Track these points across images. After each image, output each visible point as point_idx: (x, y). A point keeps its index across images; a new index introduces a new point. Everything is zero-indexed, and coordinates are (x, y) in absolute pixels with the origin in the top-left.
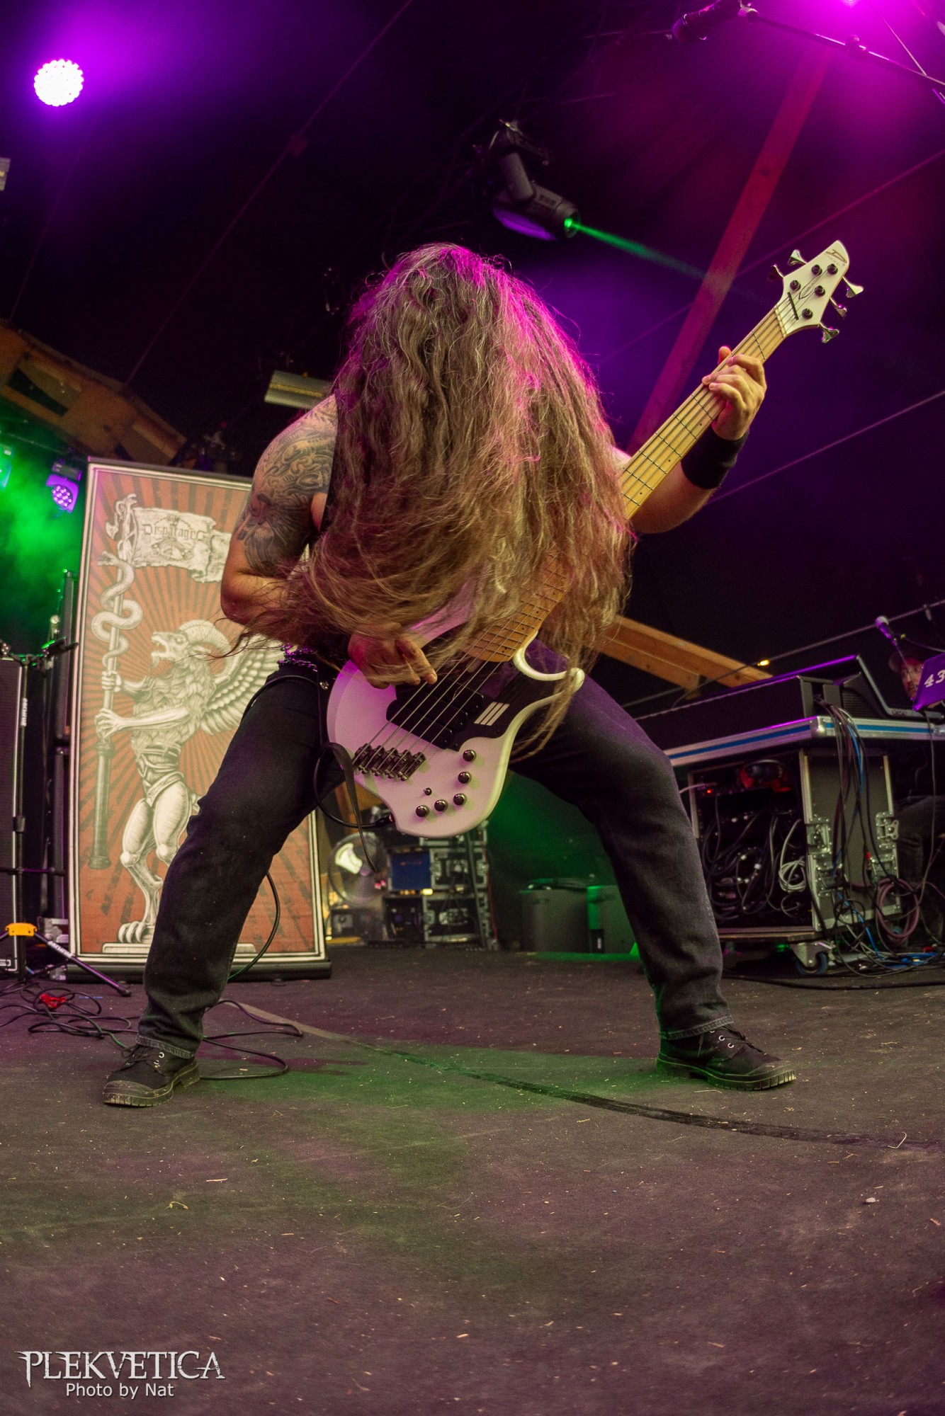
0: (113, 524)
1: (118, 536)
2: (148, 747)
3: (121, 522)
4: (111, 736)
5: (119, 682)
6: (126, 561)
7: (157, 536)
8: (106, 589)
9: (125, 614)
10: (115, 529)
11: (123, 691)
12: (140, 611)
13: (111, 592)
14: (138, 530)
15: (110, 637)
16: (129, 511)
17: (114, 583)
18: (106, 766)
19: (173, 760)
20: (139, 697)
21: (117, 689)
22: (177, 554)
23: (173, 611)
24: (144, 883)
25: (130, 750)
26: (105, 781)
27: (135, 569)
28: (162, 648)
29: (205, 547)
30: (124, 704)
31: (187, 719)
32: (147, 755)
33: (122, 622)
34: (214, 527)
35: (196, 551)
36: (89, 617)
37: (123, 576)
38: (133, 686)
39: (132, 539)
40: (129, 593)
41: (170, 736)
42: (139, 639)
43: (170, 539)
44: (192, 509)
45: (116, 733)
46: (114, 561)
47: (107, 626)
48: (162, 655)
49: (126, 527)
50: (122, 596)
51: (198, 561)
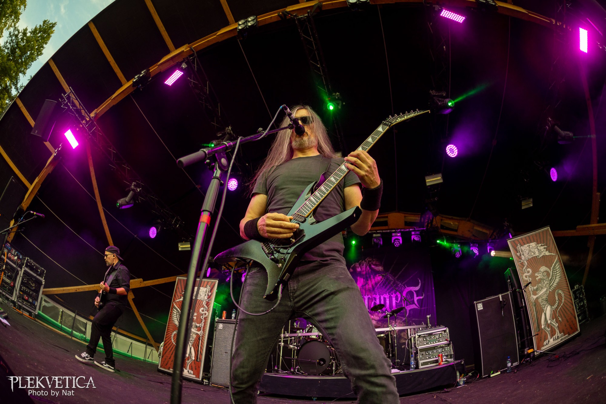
0: (518, 253)
1: (520, 255)
2: (542, 300)
3: (519, 251)
4: (534, 301)
5: (532, 288)
6: (524, 260)
7: (527, 251)
8: (523, 268)
9: (528, 272)
11: (534, 290)
12: (531, 270)
13: (524, 269)
14: (523, 252)
15: (527, 279)
16: (520, 248)
17: (524, 266)
18: (535, 308)
19: (546, 301)
20: (537, 290)
21: (532, 290)
22: (533, 254)
23: (537, 267)
24: (547, 331)
25: (539, 302)
26: (536, 311)
27: (526, 261)
28: (538, 277)
29: (537, 249)
30: (535, 292)
31: (547, 290)
32: (542, 302)
33: (528, 274)
34: (537, 244)
35: (536, 251)
36: (522, 276)
37: (525, 264)
38: (535, 288)
40: (527, 267)
41: (545, 295)
42: (533, 276)
43: (530, 251)
44: (531, 242)
45: (535, 300)
46: (522, 261)
47: (526, 276)
48: (538, 278)
49: (521, 252)
50: (526, 268)
51: (537, 253)
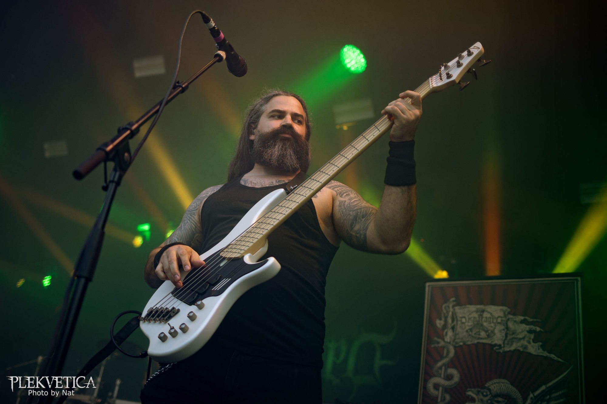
0: (440, 319)
1: (445, 327)
3: (446, 318)
6: (450, 343)
7: (470, 324)
8: (437, 362)
9: (449, 378)
10: (442, 322)
12: (459, 376)
13: (440, 364)
14: (457, 321)
15: (439, 394)
16: (451, 309)
17: (442, 358)
22: (483, 334)
23: (481, 373)
27: (455, 347)
29: (503, 327)
33: (446, 383)
34: (509, 313)
35: (496, 331)
37: (448, 352)
39: (453, 328)
44: (493, 303)
46: (442, 343)
47: (436, 386)
49: (450, 320)
50: (447, 366)
51: (498, 338)
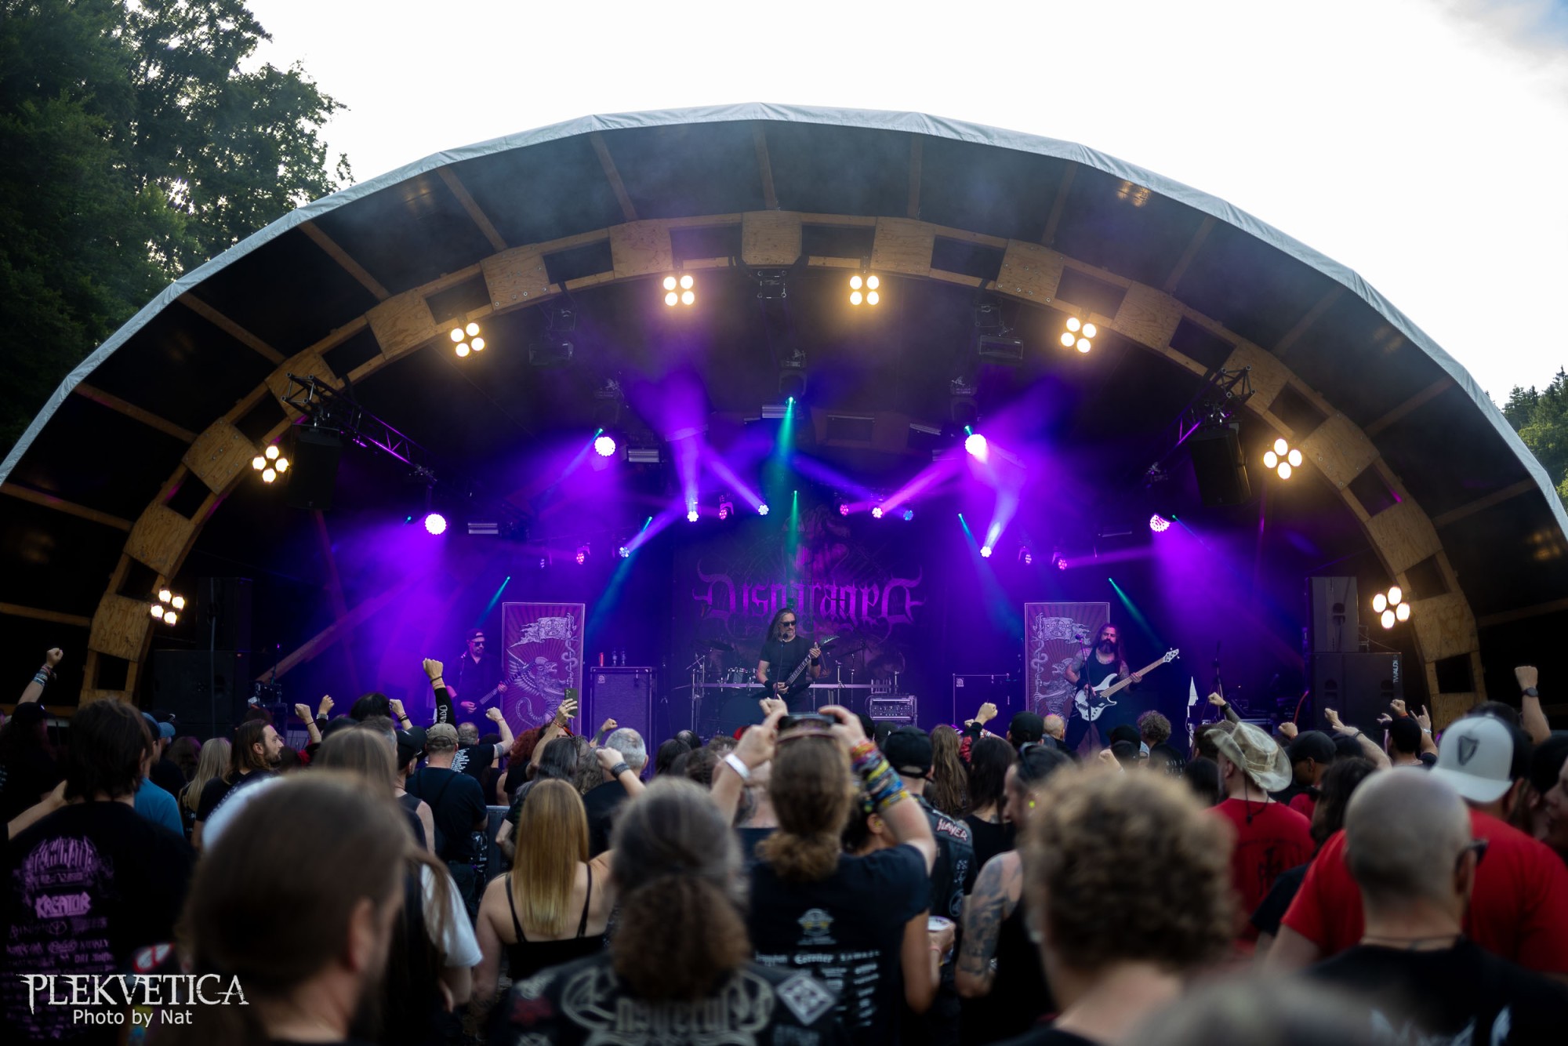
0: (1035, 624)
1: (1038, 630)
3: (1039, 624)
4: (1039, 698)
5: (1041, 681)
6: (1042, 639)
7: (1052, 628)
8: (1035, 650)
9: (1042, 658)
10: (1037, 626)
11: (1043, 686)
12: (1048, 657)
13: (1037, 651)
14: (1045, 626)
15: (1038, 667)
16: (1041, 618)
17: (1038, 648)
20: (1048, 687)
21: (1041, 685)
22: (1059, 634)
23: (1061, 655)
25: (1046, 706)
27: (1045, 642)
28: (1056, 670)
29: (1071, 630)
30: (1043, 690)
33: (1041, 661)
34: (1073, 622)
35: (1067, 632)
36: (1030, 661)
37: (1041, 644)
38: (1046, 684)
39: (1043, 630)
40: (1043, 651)
41: (1060, 700)
42: (1048, 667)
43: (1057, 629)
44: (1064, 616)
45: (1041, 700)
46: (1037, 640)
47: (1036, 664)
49: (1040, 626)
50: (1041, 652)
51: (1067, 636)
